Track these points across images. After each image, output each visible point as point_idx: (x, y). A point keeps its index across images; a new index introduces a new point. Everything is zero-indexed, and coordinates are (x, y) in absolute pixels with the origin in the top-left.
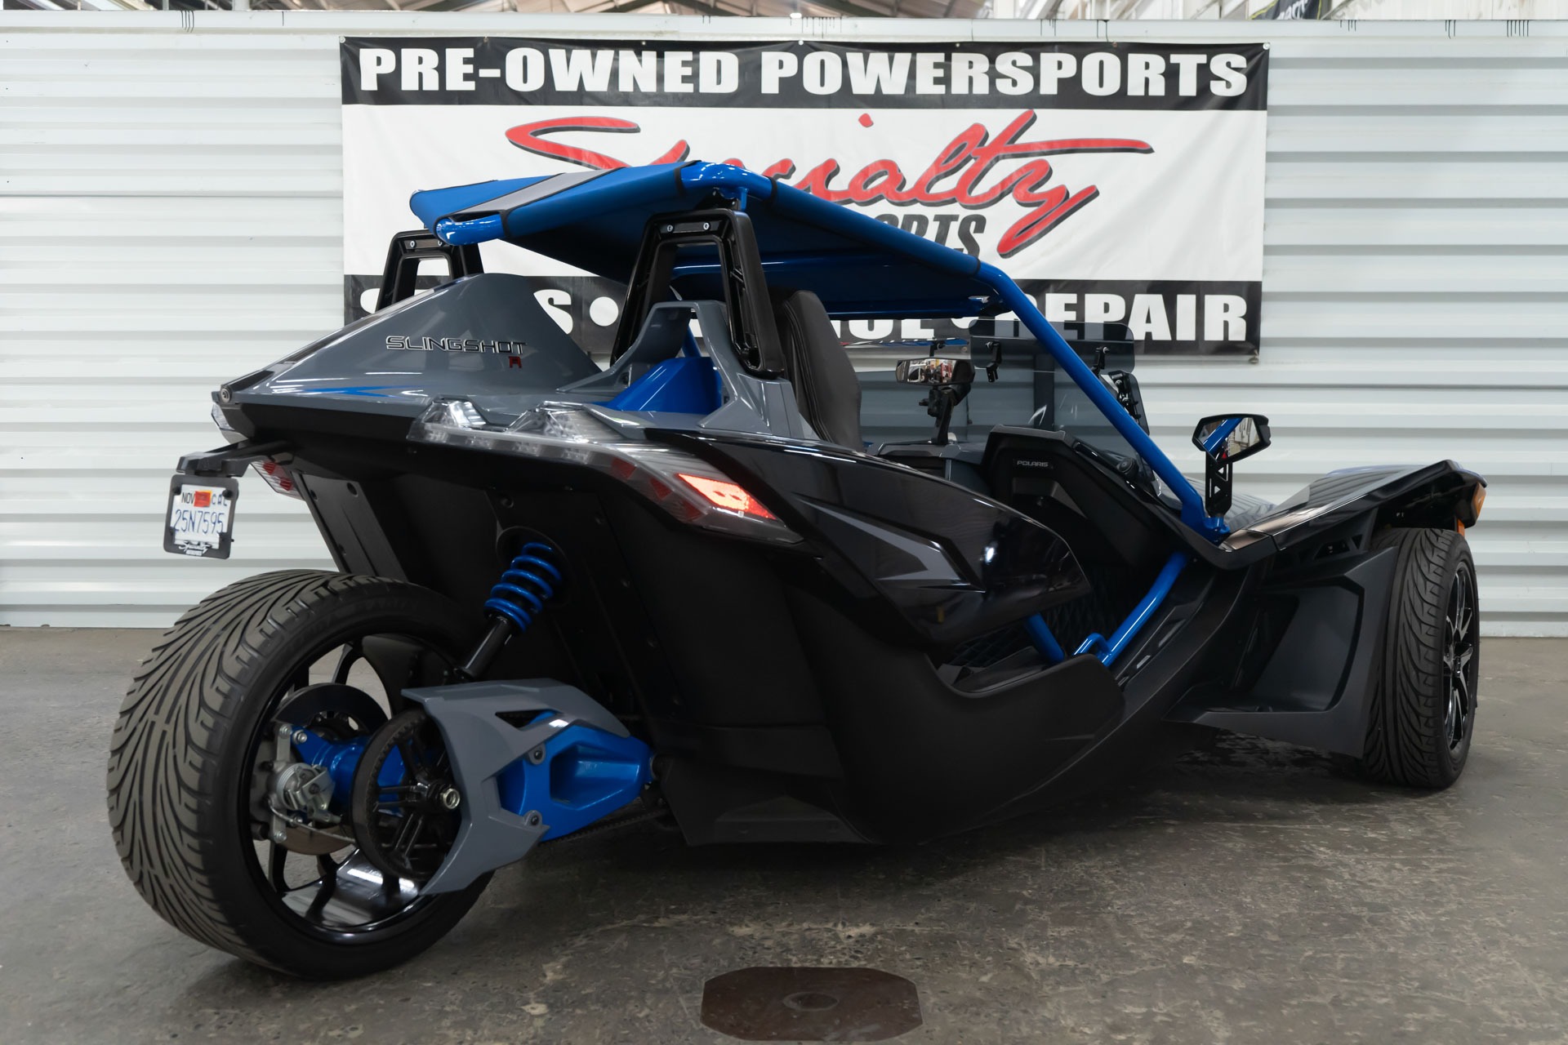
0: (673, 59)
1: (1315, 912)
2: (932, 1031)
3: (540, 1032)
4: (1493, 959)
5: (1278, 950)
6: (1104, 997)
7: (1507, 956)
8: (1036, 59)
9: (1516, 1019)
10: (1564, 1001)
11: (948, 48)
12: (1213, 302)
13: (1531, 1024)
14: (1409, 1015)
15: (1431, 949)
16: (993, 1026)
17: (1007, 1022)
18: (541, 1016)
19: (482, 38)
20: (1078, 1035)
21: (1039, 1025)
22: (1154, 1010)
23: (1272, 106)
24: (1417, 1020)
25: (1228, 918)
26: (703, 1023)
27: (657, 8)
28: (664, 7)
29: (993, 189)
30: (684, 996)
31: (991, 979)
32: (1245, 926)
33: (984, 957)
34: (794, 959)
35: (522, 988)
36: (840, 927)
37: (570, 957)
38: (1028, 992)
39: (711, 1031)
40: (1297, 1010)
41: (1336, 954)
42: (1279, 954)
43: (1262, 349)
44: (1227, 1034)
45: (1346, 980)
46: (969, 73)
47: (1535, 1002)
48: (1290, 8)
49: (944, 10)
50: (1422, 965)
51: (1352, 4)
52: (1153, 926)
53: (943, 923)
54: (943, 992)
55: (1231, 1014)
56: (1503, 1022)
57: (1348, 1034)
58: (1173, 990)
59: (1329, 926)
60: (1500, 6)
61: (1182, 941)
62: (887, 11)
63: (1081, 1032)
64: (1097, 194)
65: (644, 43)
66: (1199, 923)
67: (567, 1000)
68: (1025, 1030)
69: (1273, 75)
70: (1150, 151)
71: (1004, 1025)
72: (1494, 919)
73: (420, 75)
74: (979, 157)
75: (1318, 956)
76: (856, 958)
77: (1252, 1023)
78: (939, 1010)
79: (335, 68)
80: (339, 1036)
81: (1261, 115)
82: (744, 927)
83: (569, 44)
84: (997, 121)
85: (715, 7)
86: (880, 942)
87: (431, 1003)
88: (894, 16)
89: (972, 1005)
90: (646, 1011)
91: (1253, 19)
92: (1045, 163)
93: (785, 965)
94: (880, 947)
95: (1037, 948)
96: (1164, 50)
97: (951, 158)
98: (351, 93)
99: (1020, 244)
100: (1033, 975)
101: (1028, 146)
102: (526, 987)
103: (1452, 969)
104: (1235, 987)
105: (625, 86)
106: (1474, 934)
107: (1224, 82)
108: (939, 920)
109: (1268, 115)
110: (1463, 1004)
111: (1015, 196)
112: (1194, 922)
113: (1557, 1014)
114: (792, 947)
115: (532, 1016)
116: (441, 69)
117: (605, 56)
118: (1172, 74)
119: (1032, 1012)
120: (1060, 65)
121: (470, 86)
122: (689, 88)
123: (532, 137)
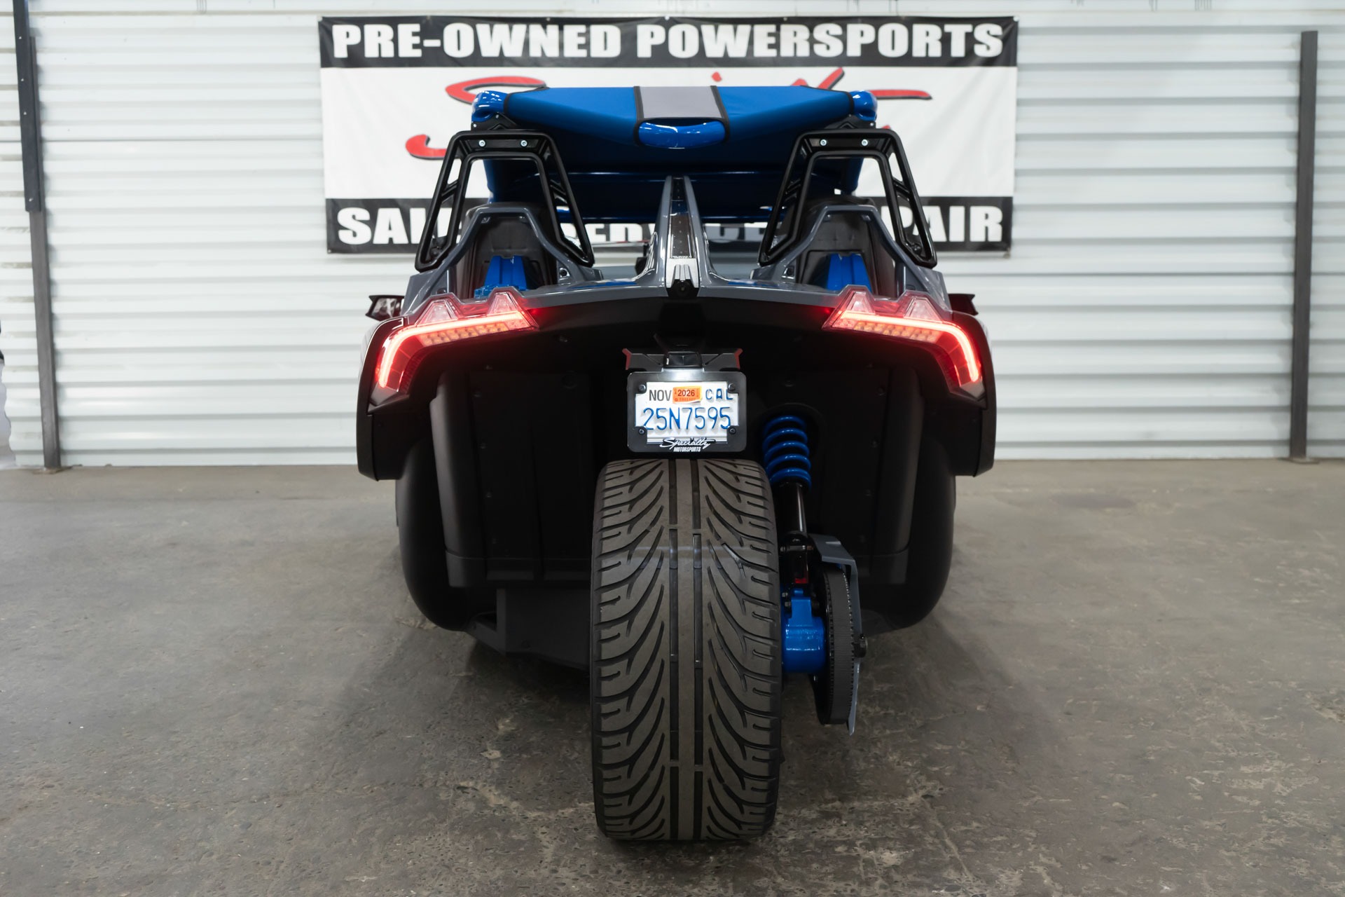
0: (571, 31)
3: (496, 772)
4: (1207, 703)
6: (919, 737)
7: (1217, 700)
8: (845, 29)
9: (1230, 749)
10: (1263, 735)
11: (778, 21)
13: (1240, 753)
14: (1149, 748)
18: (496, 760)
19: (426, 17)
20: (901, 767)
21: (873, 760)
23: (1020, 64)
24: (1154, 751)
35: (481, 738)
37: (516, 714)
43: (1014, 248)
46: (794, 40)
47: (1242, 735)
56: (1220, 751)
63: (905, 765)
65: (548, 19)
67: (515, 747)
69: (1022, 41)
70: (929, 98)
73: (380, 45)
79: (314, 40)
81: (1012, 71)
83: (492, 21)
84: (815, 76)
87: (412, 751)
90: (576, 755)
96: (940, 21)
98: (327, 59)
102: (483, 737)
105: (535, 52)
107: (985, 46)
109: (1017, 70)
110: (1189, 739)
113: (1259, 745)
115: (489, 760)
116: (395, 40)
117: (520, 29)
118: (946, 40)
119: (866, 750)
120: (862, 34)
121: (418, 53)
122: (583, 53)
123: (465, 92)
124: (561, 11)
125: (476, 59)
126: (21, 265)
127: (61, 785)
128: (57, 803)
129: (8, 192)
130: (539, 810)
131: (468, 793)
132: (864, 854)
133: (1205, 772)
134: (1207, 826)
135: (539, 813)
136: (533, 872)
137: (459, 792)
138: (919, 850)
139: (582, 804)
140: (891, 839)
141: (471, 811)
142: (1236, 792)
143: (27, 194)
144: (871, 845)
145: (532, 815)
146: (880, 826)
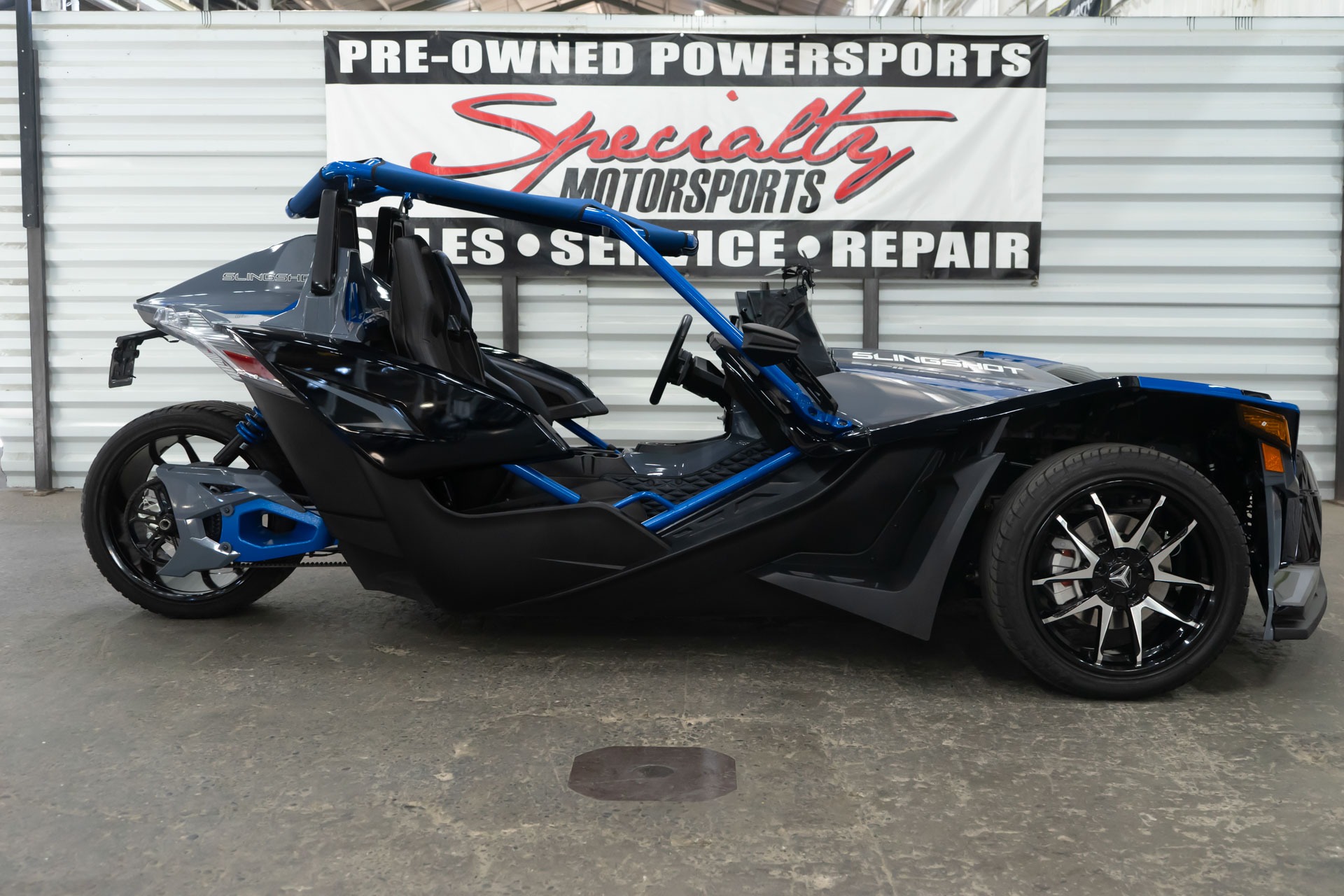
0: (583, 48)
1: (1049, 708)
2: (743, 795)
3: (446, 793)
4: (1180, 743)
5: (1017, 736)
6: (877, 770)
7: (1191, 741)
8: (866, 47)
9: (1191, 788)
10: (1230, 774)
11: (796, 39)
12: (1003, 238)
13: (1202, 791)
14: (1110, 785)
15: (1134, 735)
16: (790, 791)
17: (801, 788)
18: (448, 781)
19: (434, 32)
20: (854, 798)
21: (826, 790)
22: (915, 779)
23: (1050, 85)
24: (1114, 788)
25: (981, 712)
26: (570, 787)
27: (591, 7)
28: (597, 6)
29: (832, 150)
30: (558, 767)
31: (794, 756)
32: (994, 717)
33: (790, 739)
34: (645, 741)
35: (436, 761)
36: (683, 716)
37: (475, 738)
38: (820, 766)
39: (575, 793)
40: (1024, 780)
41: (1060, 739)
42: (1017, 739)
43: (1042, 276)
44: (969, 798)
45: (1065, 758)
46: (813, 58)
47: (1208, 775)
48: (1079, 7)
49: (815, 8)
50: (1125, 747)
51: (1126, 3)
52: (923, 717)
53: (762, 715)
54: (756, 765)
55: (974, 783)
56: (1181, 789)
57: (1061, 798)
58: (932, 765)
59: (1058, 718)
60: (1239, 6)
61: (944, 729)
62: (771, 9)
63: (858, 795)
64: (912, 153)
65: (559, 36)
66: (960, 715)
67: (469, 770)
68: (815, 794)
69: (1052, 60)
70: (954, 119)
71: (798, 790)
72: (1186, 713)
73: (386, 61)
74: (821, 125)
75: (1046, 740)
76: (692, 740)
77: (988, 790)
78: (751, 779)
79: (320, 55)
80: (294, 795)
81: (1041, 91)
82: (610, 717)
83: (501, 37)
84: (834, 96)
85: (636, 6)
86: (713, 728)
87: (365, 772)
88: (776, 14)
89: (776, 776)
90: (528, 779)
91: (1051, 16)
92: (872, 129)
93: (638, 745)
94: (712, 732)
95: (832, 733)
96: (966, 40)
97: (798, 125)
98: (333, 75)
99: (852, 193)
100: (826, 753)
101: (859, 115)
102: (438, 760)
103: (1148, 751)
104: (979, 763)
105: (545, 69)
106: (1169, 724)
107: (1013, 66)
108: (761, 712)
109: (1048, 91)
110: (1153, 776)
111: (849, 155)
112: (955, 714)
113: (1223, 784)
114: (644, 732)
115: (441, 781)
116: (402, 56)
117: (530, 46)
118: (972, 59)
119: (821, 781)
120: (884, 52)
121: (425, 69)
122: (594, 71)
123: (473, 109)
124: (573, 27)
125: (484, 76)
126: (17, 282)
127: (17, 795)
128: (11, 812)
129: (7, 207)
130: (482, 829)
131: (415, 812)
132: (797, 877)
133: (1161, 809)
134: (1148, 859)
135: (482, 833)
136: (466, 886)
137: (406, 811)
138: (853, 874)
139: (526, 825)
140: (826, 864)
141: (415, 829)
142: (1188, 829)
143: (25, 209)
144: (807, 869)
145: (475, 834)
146: (819, 852)
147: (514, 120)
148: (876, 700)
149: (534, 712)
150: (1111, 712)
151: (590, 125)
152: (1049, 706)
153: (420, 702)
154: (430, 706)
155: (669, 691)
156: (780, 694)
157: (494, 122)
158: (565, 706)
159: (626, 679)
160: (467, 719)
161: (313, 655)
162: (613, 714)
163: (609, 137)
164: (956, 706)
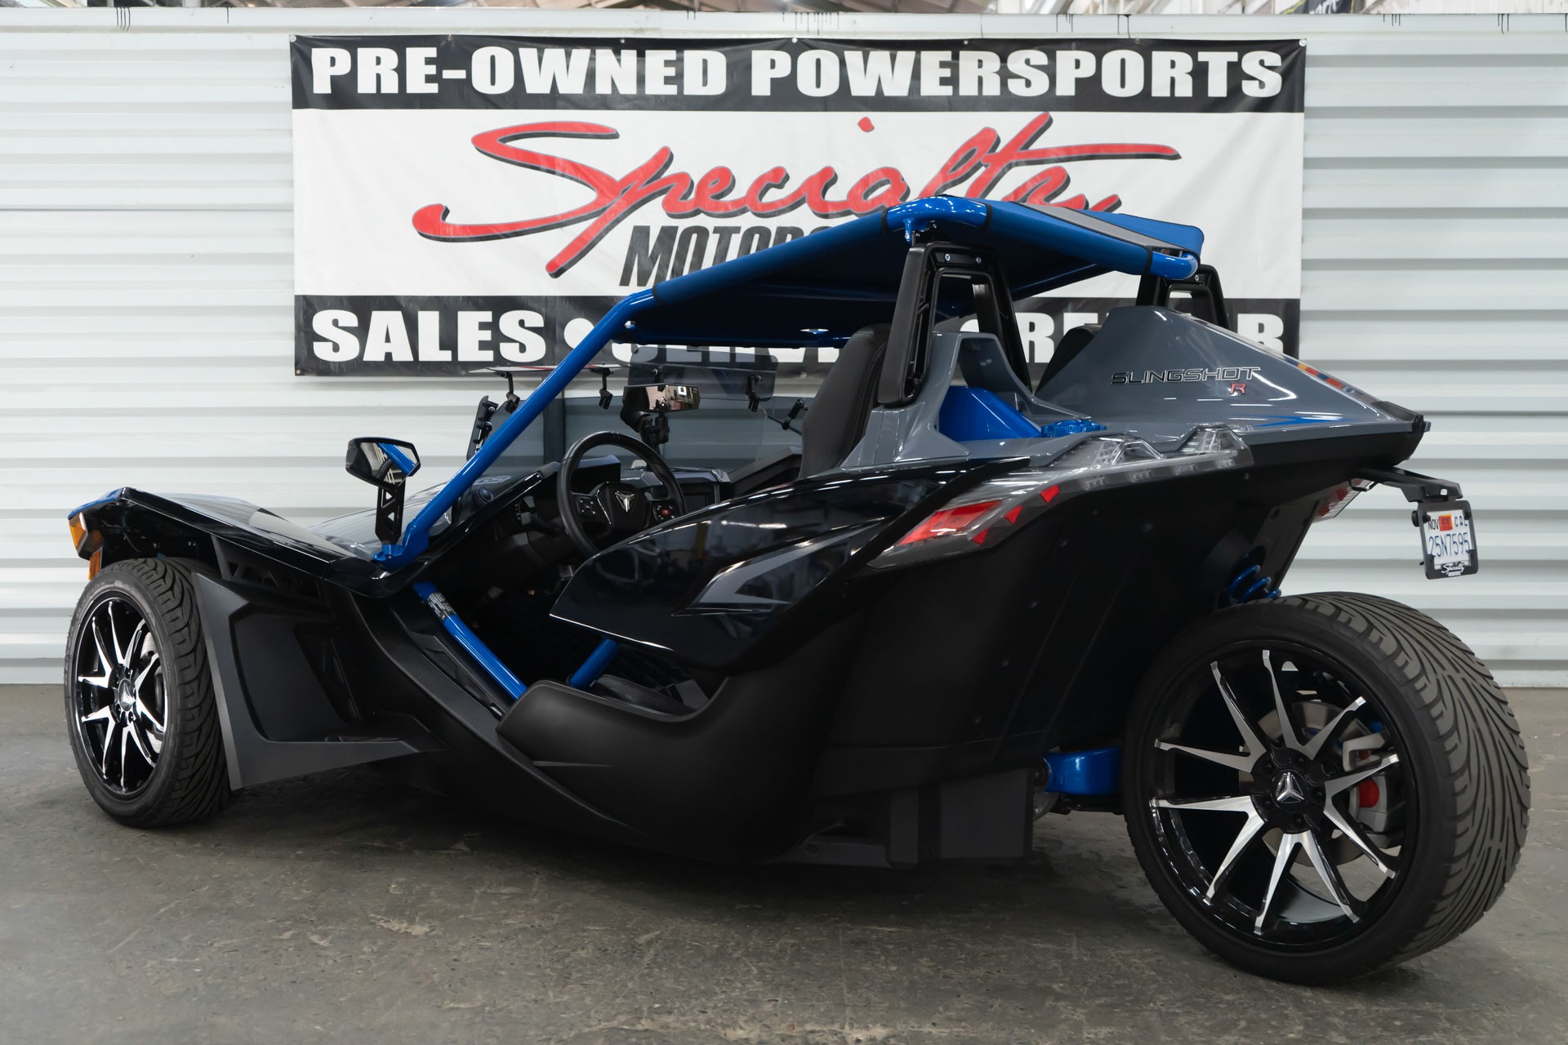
0: (656, 60)
1: (1385, 1009)
8: (1052, 57)
11: (955, 46)
12: (1247, 322)
19: (446, 36)
23: (1309, 108)
25: (1287, 1017)
32: (1307, 1025)
36: (847, 1027)
46: (978, 72)
52: (1202, 1026)
53: (963, 1024)
59: (1401, 1026)
64: (1119, 204)
65: (623, 41)
66: (1255, 1022)
69: (1312, 75)
70: (1177, 157)
73: (378, 77)
74: (990, 164)
79: (284, 69)
81: (1297, 118)
84: (1009, 125)
91: (1284, 15)
92: (1062, 170)
96: (1191, 47)
97: (959, 165)
98: (303, 97)
101: (1043, 152)
105: (603, 88)
107: (1257, 82)
108: (959, 1020)
109: (1306, 117)
112: (1249, 1020)
116: (401, 70)
117: (581, 55)
118: (1200, 73)
120: (1078, 64)
121: (433, 88)
122: (672, 90)
123: (501, 143)
124: (641, 30)
125: (518, 97)
147: (559, 159)
148: (1128, 998)
149: (623, 1024)
150: (1477, 1015)
151: (667, 166)
152: (1384, 1006)
153: (452, 1008)
154: (468, 1016)
155: (821, 987)
156: (984, 990)
157: (531, 161)
158: (670, 1013)
159: (753, 968)
160: (526, 1036)
161: (287, 935)
162: (743, 1025)
163: (692, 183)
164: (1246, 1008)
